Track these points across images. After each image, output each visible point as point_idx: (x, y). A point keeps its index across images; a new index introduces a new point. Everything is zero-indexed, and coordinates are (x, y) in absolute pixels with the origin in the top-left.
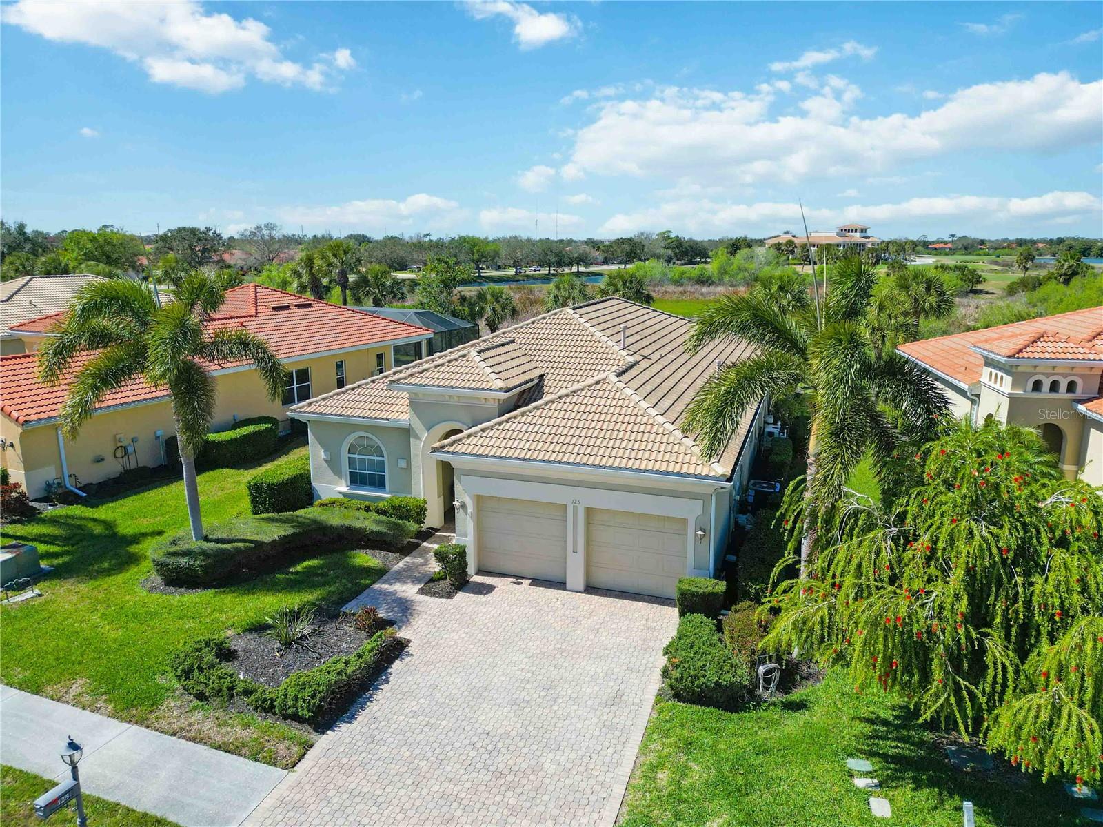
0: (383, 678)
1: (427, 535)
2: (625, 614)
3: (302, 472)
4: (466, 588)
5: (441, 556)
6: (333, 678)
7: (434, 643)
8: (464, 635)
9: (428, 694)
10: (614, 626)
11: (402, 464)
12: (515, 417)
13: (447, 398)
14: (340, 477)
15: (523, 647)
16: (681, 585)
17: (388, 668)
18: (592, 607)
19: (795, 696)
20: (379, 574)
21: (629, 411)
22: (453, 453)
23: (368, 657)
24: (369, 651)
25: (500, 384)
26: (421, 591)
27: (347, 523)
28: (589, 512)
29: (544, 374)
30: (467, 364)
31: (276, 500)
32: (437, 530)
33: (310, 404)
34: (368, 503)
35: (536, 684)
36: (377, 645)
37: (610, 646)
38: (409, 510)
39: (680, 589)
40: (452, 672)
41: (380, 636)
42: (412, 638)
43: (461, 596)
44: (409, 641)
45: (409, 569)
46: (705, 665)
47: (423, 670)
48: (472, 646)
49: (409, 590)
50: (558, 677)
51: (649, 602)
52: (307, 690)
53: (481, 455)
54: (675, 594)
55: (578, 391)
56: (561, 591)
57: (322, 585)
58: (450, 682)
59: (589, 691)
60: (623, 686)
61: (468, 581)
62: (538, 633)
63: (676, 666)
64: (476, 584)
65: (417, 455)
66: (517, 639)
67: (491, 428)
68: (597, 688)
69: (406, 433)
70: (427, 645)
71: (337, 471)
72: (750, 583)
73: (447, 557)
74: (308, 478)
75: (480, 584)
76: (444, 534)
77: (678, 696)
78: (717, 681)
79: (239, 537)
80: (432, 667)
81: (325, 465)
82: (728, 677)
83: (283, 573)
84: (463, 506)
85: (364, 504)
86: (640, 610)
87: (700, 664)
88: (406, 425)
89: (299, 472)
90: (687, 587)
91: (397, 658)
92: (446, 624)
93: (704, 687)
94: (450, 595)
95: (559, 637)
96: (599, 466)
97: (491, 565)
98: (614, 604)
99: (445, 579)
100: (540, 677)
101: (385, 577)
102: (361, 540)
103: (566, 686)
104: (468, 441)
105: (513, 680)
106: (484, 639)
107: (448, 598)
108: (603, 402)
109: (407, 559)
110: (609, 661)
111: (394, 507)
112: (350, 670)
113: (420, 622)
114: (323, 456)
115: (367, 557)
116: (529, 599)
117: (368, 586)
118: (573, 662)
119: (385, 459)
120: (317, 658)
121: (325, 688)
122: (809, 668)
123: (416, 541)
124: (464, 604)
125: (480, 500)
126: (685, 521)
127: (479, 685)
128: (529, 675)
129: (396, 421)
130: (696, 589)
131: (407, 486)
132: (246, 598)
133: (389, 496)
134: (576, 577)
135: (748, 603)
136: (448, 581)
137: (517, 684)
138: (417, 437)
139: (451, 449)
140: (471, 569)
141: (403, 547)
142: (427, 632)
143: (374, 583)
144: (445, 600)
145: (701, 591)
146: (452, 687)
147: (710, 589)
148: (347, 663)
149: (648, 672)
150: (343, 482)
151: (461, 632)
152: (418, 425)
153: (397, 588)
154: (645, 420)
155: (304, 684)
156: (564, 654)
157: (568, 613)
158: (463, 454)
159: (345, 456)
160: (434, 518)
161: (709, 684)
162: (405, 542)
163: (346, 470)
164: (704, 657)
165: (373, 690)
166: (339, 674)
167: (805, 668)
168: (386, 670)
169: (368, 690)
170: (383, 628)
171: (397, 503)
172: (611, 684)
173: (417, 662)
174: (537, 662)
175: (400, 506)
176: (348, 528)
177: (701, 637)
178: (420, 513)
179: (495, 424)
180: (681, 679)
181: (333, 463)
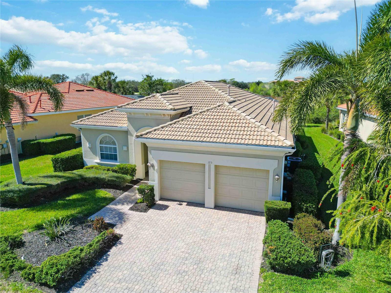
0: (105, 258)
1: (137, 182)
2: (237, 220)
3: (79, 153)
4: (154, 207)
5: (141, 191)
6: (71, 259)
7: (135, 237)
8: (151, 232)
9: (129, 267)
10: (231, 226)
11: (125, 148)
12: (179, 122)
13: (145, 115)
14: (96, 155)
15: (183, 238)
16: (268, 205)
17: (108, 251)
18: (219, 216)
19: (341, 267)
20: (111, 200)
21: (236, 118)
22: (147, 138)
23: (96, 246)
24: (97, 243)
25: (171, 107)
26: (131, 209)
27: (97, 176)
28: (216, 167)
29: (192, 107)
30: (155, 99)
31: (65, 166)
32: (142, 180)
33: (81, 121)
34: (109, 167)
35: (191, 260)
36: (102, 238)
37: (230, 237)
38: (128, 170)
39: (267, 207)
40: (144, 253)
41: (104, 234)
42: (123, 234)
43: (151, 211)
44: (122, 236)
45: (126, 197)
46: (290, 250)
47: (128, 252)
48: (156, 238)
49: (125, 208)
50: (203, 256)
51: (247, 214)
52: (54, 268)
53: (161, 139)
54: (265, 210)
55: (210, 109)
56: (202, 208)
57: (81, 206)
58: (142, 260)
59: (221, 265)
60: (240, 261)
61: (155, 204)
62: (191, 231)
63: (272, 251)
64: (159, 205)
65: (132, 144)
66: (180, 234)
67: (166, 126)
68: (226, 263)
69: (126, 133)
70: (131, 238)
71: (95, 153)
72: (303, 203)
73: (144, 191)
74: (82, 156)
75: (161, 205)
76: (145, 182)
77: (273, 268)
78: (298, 260)
79: (40, 183)
80: (133, 251)
81: (89, 150)
82: (304, 257)
83: (62, 200)
84: (153, 166)
85: (107, 168)
86: (244, 218)
87: (287, 250)
88: (126, 129)
89: (77, 153)
90: (271, 206)
91: (114, 246)
92: (143, 226)
93: (290, 264)
94: (145, 211)
95: (202, 232)
96: (223, 143)
97: (167, 195)
98: (230, 215)
99: (144, 202)
100: (193, 257)
101: (113, 202)
102: (104, 184)
103: (208, 262)
104: (155, 133)
105: (178, 258)
106: (162, 234)
107: (145, 212)
108: (222, 114)
109: (126, 193)
110: (231, 247)
111: (120, 169)
112: (83, 255)
113: (129, 225)
114: (88, 145)
115: (106, 192)
116: (186, 212)
117: (104, 206)
118: (211, 247)
119: (117, 146)
120: (68, 246)
121: (64, 267)
122: (343, 250)
123: (131, 184)
124: (152, 215)
125: (161, 162)
126: (268, 171)
127: (159, 261)
128: (187, 255)
129: (121, 127)
130: (275, 207)
131: (127, 159)
132: (39, 213)
133: (119, 164)
134: (210, 200)
135: (304, 214)
136: (145, 204)
137: (180, 261)
138: (132, 136)
139: (146, 136)
140: (157, 198)
141: (124, 187)
142: (132, 230)
143: (107, 204)
144: (143, 213)
145: (279, 208)
146: (143, 263)
147: (283, 207)
148: (82, 250)
149: (253, 253)
150: (98, 158)
151: (150, 230)
152: (131, 129)
153: (119, 207)
154: (245, 121)
155: (53, 264)
156: (206, 242)
157: (206, 219)
158: (152, 138)
159: (98, 145)
160: (140, 174)
161: (293, 262)
162: (125, 185)
163: (99, 152)
164: (289, 246)
165: (98, 265)
166: (75, 257)
167: (341, 250)
168: (107, 253)
169: (95, 266)
170: (107, 229)
171: (122, 166)
172: (234, 260)
173: (125, 248)
174: (191, 247)
175: (123, 168)
176: (97, 178)
177: (283, 233)
178: (133, 171)
179: (169, 125)
180: (276, 259)
181: (93, 149)
